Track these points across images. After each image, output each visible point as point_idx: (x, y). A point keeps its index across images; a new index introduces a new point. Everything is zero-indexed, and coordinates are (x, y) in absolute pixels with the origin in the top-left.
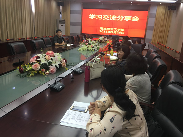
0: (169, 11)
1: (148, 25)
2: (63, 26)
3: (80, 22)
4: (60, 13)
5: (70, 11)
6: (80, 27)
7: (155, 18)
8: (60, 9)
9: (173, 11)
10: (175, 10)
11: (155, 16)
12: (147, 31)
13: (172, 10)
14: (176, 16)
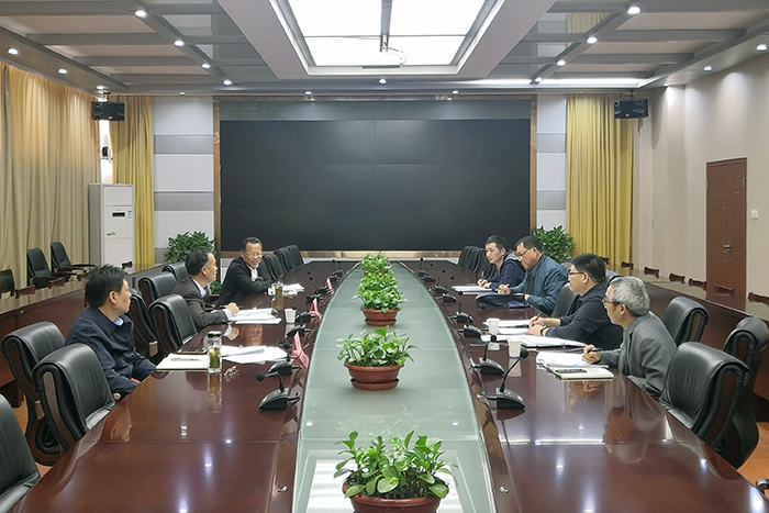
0: (618, 120)
2: (123, 214)
4: (105, 154)
7: (565, 152)
8: (102, 132)
9: (636, 120)
10: (646, 115)
11: (563, 144)
12: (538, 212)
13: (633, 116)
14: (654, 142)
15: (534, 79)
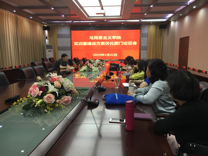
1: (141, 45)
3: (70, 46)
5: (57, 35)
6: (70, 51)
7: (147, 37)
8: (46, 33)
9: (164, 29)
10: (166, 28)
11: (147, 35)
12: (141, 51)
14: (168, 34)
15: (140, 19)
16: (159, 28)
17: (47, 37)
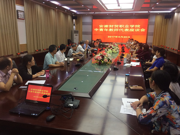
1: (149, 32)
2: (77, 35)
3: (91, 31)
4: (74, 25)
5: (82, 23)
6: (91, 35)
7: (154, 25)
8: (74, 21)
9: (169, 19)
10: (171, 18)
11: (154, 24)
12: (148, 36)
14: (172, 24)
15: (148, 11)
16: (165, 18)
17: (74, 24)
